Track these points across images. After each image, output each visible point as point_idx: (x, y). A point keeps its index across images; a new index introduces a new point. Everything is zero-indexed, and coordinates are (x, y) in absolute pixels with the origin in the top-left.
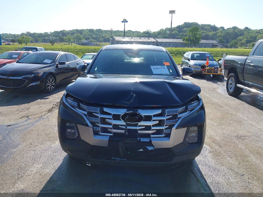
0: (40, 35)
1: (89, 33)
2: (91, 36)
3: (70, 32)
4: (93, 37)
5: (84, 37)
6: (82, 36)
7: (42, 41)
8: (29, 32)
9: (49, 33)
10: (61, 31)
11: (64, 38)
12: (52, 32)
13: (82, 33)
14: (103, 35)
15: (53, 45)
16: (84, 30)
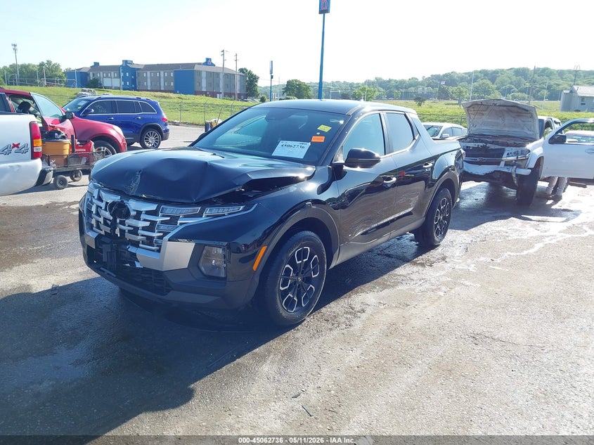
0: (400, 85)
1: (514, 78)
2: (518, 85)
3: (467, 76)
4: (523, 86)
5: (498, 89)
6: (494, 86)
7: (401, 96)
8: (380, 79)
9: (420, 79)
10: (446, 75)
11: (451, 89)
12: (426, 77)
13: (496, 79)
14: (552, 83)
15: (420, 105)
16: (503, 70)
